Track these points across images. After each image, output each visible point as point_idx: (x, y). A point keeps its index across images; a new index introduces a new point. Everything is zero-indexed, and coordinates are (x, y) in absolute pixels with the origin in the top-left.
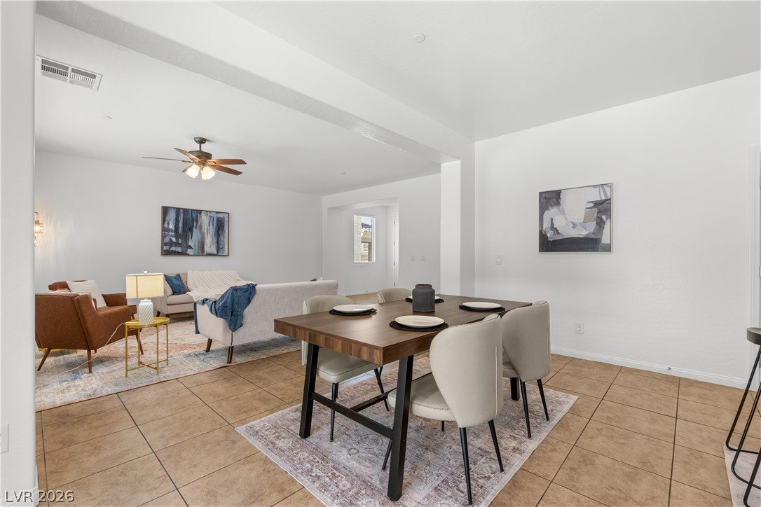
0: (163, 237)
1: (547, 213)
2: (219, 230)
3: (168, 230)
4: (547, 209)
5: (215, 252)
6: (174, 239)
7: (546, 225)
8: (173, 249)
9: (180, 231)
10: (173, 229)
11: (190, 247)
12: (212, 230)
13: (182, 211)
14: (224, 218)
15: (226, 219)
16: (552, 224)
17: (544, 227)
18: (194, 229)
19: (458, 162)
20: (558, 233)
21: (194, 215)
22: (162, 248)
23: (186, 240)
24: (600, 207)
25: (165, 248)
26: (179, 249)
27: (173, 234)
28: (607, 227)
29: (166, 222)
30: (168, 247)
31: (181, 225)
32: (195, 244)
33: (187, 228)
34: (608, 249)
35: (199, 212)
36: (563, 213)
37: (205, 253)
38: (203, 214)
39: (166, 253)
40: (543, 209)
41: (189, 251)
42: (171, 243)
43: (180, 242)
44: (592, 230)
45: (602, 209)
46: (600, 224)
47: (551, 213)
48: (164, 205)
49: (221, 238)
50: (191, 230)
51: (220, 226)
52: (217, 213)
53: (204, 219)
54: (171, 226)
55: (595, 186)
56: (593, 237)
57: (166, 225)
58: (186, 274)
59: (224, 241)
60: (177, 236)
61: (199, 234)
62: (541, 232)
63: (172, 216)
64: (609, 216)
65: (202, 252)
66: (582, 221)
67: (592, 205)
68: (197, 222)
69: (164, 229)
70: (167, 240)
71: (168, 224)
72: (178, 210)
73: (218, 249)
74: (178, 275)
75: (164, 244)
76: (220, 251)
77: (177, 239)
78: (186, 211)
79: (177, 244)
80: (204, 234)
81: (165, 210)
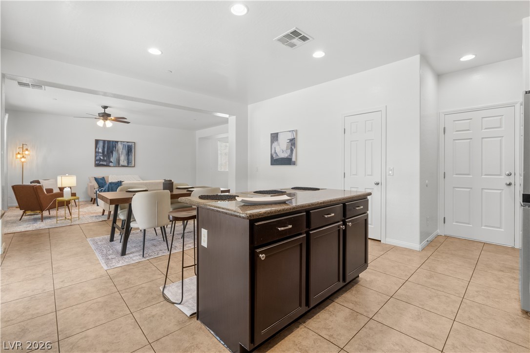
0: (96, 156)
1: (273, 144)
2: (129, 152)
3: (99, 152)
4: (273, 142)
5: (126, 165)
6: (102, 158)
7: (273, 151)
8: (101, 163)
9: (106, 153)
10: (102, 152)
11: (111, 162)
12: (125, 152)
13: (106, 142)
14: (132, 145)
15: (133, 146)
16: (275, 150)
17: (272, 152)
18: (114, 152)
19: (235, 117)
20: (277, 155)
21: (114, 144)
22: (95, 162)
23: (109, 158)
24: (292, 142)
25: (96, 163)
26: (105, 163)
27: (101, 155)
28: (294, 152)
29: (97, 148)
30: (98, 162)
31: (106, 150)
32: (114, 161)
33: (110, 151)
34: (294, 164)
35: (117, 142)
36: (279, 145)
37: (120, 165)
38: (119, 143)
39: (97, 165)
40: (272, 142)
41: (111, 164)
42: (100, 160)
43: (105, 159)
44: (289, 154)
45: (293, 142)
46: (292, 151)
47: (275, 144)
48: (96, 139)
49: (130, 157)
50: (112, 152)
51: (130, 149)
52: (127, 142)
53: (120, 146)
54: (100, 150)
55: (290, 131)
56: (289, 157)
57: (97, 150)
58: (108, 177)
59: (132, 158)
60: (104, 155)
61: (117, 155)
62: (271, 154)
63: (101, 144)
64: (295, 147)
65: (118, 164)
66: (285, 149)
67: (289, 141)
68: (115, 148)
69: (96, 152)
70: (98, 158)
71: (99, 149)
72: (104, 141)
73: (128, 163)
74: (103, 178)
75: (96, 160)
76: (129, 164)
77: (104, 158)
78: (109, 142)
79: (103, 160)
80: (120, 154)
81: (97, 142)
